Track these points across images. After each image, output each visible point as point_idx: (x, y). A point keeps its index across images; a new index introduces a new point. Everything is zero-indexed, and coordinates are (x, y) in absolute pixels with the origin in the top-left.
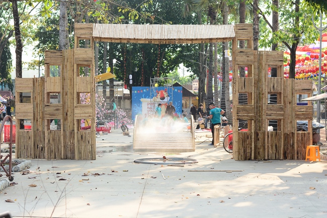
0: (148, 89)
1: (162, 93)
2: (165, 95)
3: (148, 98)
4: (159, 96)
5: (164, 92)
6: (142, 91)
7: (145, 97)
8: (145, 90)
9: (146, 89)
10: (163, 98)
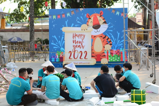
0: (73, 13)
1: (95, 18)
2: (101, 20)
3: (74, 26)
4: (91, 23)
5: (98, 17)
6: (63, 16)
7: (69, 26)
8: (68, 15)
9: (70, 12)
10: (96, 27)
